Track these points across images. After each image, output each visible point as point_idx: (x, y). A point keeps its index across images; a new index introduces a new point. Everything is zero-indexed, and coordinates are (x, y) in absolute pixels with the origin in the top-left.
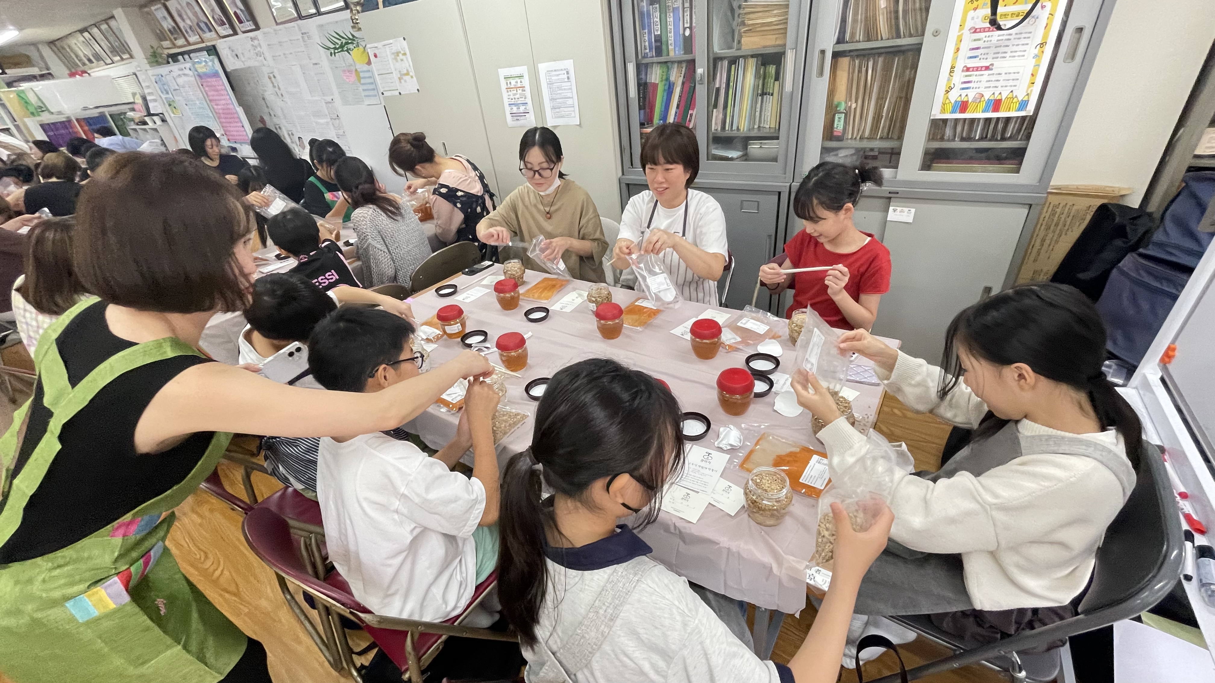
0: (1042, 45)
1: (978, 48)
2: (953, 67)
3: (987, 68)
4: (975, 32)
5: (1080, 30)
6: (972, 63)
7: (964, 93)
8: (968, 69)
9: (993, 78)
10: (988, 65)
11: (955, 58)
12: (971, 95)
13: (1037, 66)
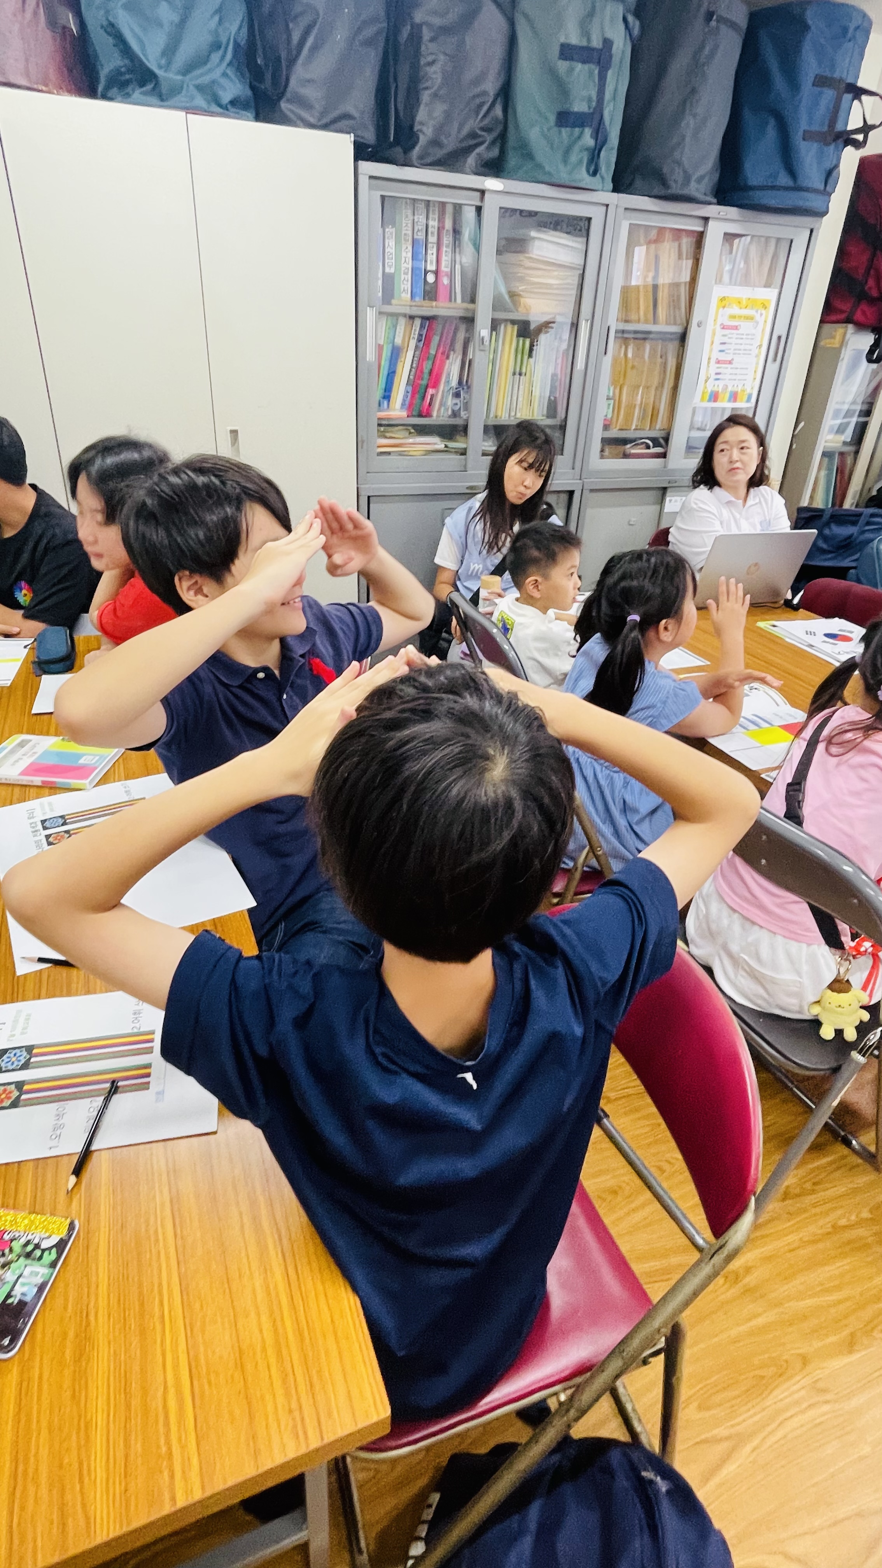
0: (760, 346)
1: (724, 343)
2: (709, 359)
3: (730, 362)
4: (723, 328)
5: (779, 338)
6: (722, 356)
7: (717, 382)
8: (718, 362)
9: (734, 371)
10: (730, 359)
11: (711, 350)
12: (719, 387)
13: (757, 364)
